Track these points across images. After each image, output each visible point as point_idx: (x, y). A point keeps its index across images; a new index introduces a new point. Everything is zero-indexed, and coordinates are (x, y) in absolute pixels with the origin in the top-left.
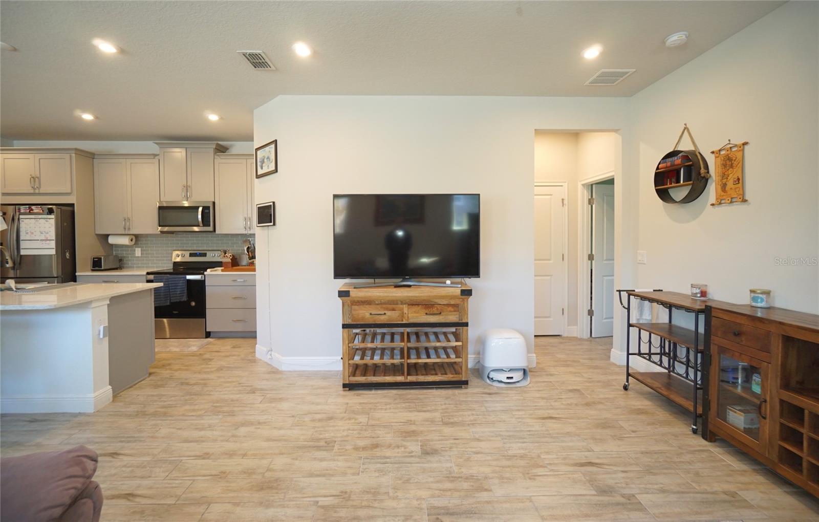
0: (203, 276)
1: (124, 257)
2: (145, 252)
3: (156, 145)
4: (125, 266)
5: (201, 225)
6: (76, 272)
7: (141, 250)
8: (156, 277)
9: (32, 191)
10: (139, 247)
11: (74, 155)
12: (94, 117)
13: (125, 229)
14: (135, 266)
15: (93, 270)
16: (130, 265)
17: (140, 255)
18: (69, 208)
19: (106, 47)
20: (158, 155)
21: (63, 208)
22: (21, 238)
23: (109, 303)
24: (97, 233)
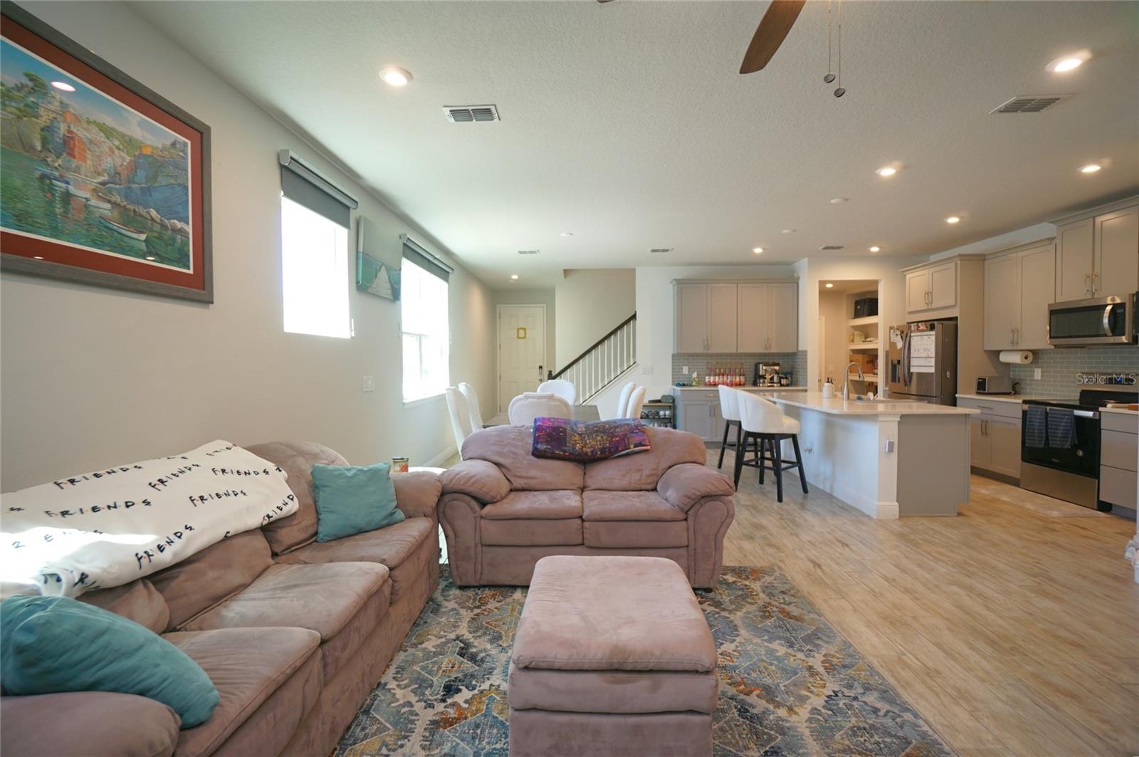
0: (1098, 413)
1: (1022, 380)
2: (1046, 374)
3: (1051, 224)
4: (1022, 391)
5: (1109, 333)
6: (956, 393)
7: (1042, 372)
8: (1032, 407)
9: (926, 308)
10: (1038, 367)
11: (959, 262)
12: (959, 218)
13: (1012, 343)
14: (1034, 392)
15: (978, 393)
16: (1028, 391)
17: (1040, 378)
18: (952, 323)
19: (888, 172)
20: (1055, 238)
21: (944, 322)
22: (912, 356)
23: (899, 419)
24: (985, 349)
